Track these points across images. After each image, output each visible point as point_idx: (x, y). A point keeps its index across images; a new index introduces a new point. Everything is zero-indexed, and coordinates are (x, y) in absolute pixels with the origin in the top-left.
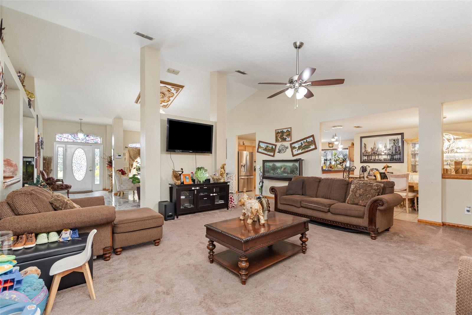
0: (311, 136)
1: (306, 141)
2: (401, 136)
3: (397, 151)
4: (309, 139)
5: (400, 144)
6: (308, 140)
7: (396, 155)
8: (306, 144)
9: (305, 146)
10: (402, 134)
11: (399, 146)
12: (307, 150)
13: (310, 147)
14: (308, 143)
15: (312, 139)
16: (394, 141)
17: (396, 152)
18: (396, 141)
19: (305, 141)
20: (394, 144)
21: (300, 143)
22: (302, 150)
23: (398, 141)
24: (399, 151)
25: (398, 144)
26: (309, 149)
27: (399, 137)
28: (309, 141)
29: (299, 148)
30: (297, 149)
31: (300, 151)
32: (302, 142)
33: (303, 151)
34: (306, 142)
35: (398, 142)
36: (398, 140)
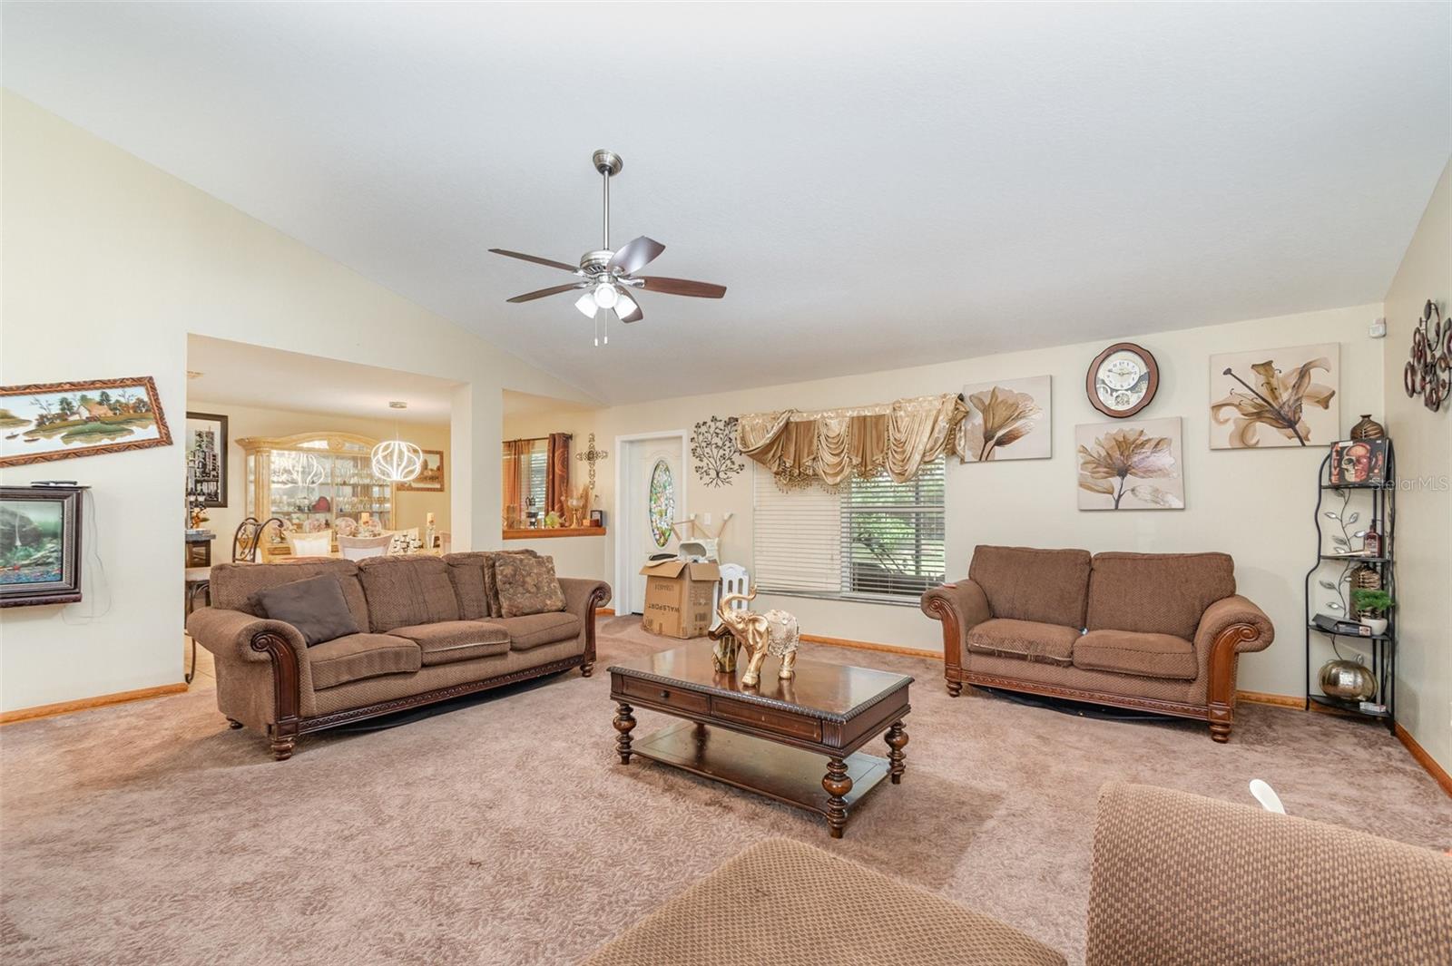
0: (137, 382)
1: (98, 398)
2: (219, 423)
3: (207, 470)
4: (120, 391)
5: (218, 449)
6: (114, 395)
7: (204, 481)
8: (103, 411)
9: (89, 420)
10: (223, 419)
11: (214, 456)
12: (106, 441)
13: (131, 432)
14: (113, 409)
15: (140, 393)
16: (198, 438)
17: (204, 472)
18: (205, 439)
19: (95, 395)
20: (200, 446)
21: (55, 398)
22: (67, 438)
23: (212, 439)
24: (214, 470)
25: (212, 449)
26: (119, 440)
27: (216, 427)
28: (123, 400)
29: (45, 425)
30: (32, 427)
31: (55, 443)
32: (74, 397)
33: (77, 444)
34: (100, 403)
35: (211, 442)
36: (210, 435)
